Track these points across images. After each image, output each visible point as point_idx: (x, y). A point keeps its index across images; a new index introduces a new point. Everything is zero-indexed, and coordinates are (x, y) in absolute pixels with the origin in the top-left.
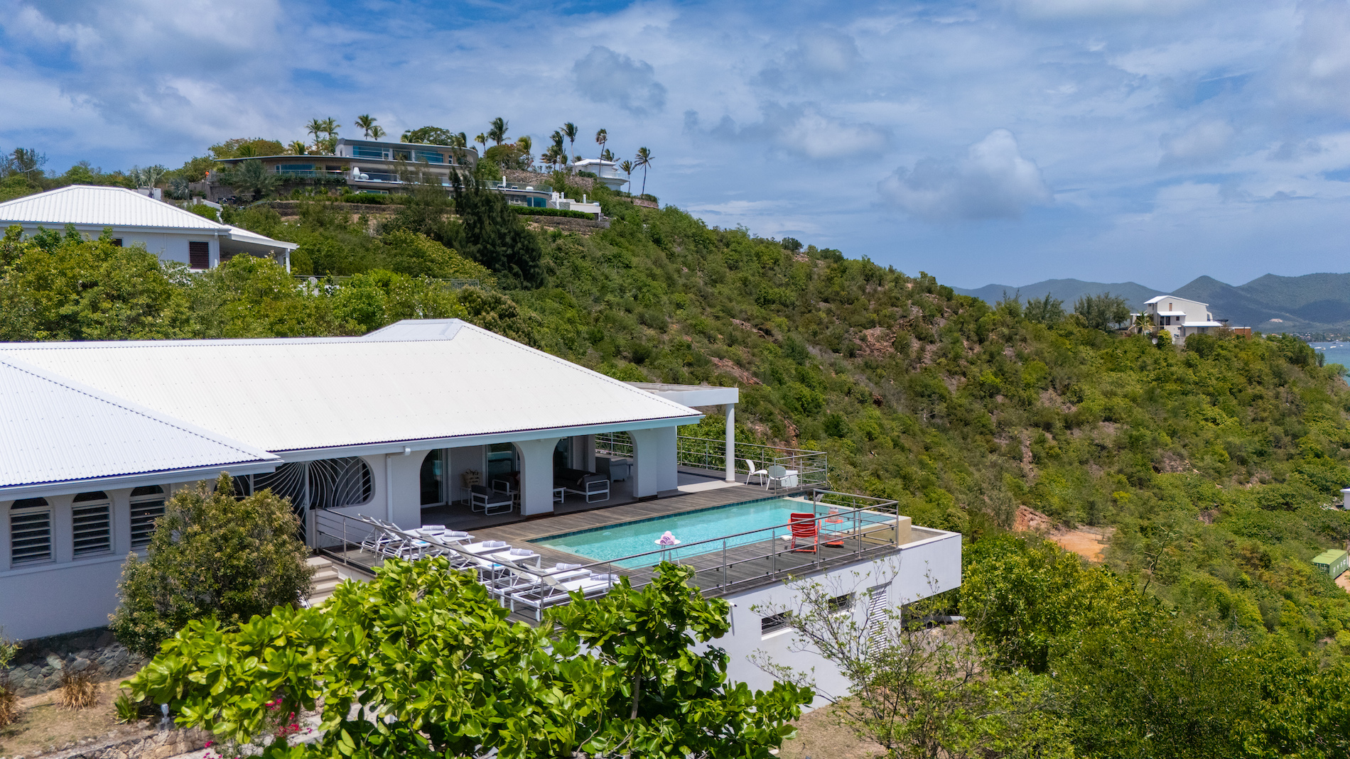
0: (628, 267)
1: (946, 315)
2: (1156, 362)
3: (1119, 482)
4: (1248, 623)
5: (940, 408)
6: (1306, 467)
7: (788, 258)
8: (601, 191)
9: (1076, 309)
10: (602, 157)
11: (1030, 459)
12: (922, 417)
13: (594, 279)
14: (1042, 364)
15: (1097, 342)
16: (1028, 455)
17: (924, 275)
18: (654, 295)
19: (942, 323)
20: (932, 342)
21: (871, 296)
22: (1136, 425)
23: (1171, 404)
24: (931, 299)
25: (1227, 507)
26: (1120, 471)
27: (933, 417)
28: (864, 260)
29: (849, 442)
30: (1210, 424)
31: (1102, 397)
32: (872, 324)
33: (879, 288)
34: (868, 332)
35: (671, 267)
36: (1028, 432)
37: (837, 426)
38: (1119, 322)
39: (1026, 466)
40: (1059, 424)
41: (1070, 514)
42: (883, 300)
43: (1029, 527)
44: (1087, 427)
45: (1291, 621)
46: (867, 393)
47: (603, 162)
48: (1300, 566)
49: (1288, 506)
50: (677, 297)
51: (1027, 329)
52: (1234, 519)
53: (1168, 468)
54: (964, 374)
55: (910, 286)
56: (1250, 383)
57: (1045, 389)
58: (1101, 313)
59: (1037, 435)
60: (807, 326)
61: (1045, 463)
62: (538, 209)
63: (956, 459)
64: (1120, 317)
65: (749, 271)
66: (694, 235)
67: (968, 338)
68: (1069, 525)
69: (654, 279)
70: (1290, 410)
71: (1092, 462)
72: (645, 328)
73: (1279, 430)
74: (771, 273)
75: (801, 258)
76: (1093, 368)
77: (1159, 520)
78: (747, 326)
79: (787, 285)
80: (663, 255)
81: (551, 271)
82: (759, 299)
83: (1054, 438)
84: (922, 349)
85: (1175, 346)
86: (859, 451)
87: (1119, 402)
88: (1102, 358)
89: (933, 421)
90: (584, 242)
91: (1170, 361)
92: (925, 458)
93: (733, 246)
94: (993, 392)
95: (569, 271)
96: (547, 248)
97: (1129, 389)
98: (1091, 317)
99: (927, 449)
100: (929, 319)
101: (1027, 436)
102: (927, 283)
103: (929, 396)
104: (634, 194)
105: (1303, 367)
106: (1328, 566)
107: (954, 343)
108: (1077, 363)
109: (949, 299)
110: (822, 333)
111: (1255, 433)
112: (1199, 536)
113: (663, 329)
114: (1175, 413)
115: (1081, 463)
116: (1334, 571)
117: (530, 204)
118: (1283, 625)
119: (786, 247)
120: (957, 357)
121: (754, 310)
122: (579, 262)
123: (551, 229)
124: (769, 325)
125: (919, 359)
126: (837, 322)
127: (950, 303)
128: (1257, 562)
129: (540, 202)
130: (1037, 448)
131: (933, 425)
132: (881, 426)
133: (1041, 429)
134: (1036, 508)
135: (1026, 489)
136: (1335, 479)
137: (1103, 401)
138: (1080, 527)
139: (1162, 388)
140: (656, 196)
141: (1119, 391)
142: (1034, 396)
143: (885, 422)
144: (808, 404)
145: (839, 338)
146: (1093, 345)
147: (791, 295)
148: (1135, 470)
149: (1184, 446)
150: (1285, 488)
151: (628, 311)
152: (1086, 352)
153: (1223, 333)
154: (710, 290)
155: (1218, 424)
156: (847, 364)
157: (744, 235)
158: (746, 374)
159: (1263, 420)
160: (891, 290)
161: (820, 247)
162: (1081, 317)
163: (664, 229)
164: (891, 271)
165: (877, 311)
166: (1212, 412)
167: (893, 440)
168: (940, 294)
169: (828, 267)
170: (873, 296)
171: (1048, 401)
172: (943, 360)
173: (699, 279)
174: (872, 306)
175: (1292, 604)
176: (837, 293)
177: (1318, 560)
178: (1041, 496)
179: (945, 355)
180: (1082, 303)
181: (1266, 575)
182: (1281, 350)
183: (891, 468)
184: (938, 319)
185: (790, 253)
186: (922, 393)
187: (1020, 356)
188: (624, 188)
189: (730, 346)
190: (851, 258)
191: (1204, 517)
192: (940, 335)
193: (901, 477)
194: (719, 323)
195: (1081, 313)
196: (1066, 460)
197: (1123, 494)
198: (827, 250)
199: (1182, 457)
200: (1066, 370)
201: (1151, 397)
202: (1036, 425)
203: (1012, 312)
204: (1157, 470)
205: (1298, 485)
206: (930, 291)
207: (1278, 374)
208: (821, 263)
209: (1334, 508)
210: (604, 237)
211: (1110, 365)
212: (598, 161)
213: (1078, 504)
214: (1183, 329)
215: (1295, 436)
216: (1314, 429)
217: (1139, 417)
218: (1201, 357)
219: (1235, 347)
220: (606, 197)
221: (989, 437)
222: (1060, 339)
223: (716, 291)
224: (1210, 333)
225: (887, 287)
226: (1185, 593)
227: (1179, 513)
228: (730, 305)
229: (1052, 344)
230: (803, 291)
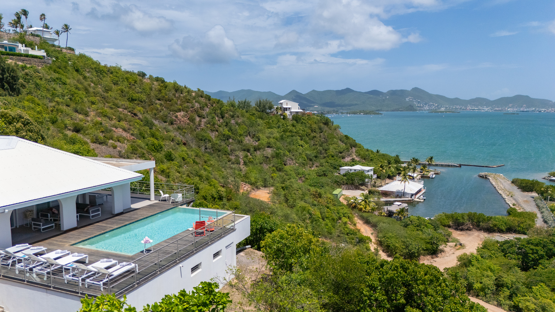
0: (65, 84)
1: (208, 107)
2: (283, 125)
3: (273, 170)
4: (317, 219)
5: (209, 145)
6: (329, 161)
7: (141, 80)
8: (44, 44)
9: (256, 105)
10: (43, 27)
11: (243, 164)
12: (202, 149)
13: (48, 90)
14: (245, 127)
15: (263, 117)
16: (242, 162)
17: (199, 90)
18: (80, 98)
19: (208, 110)
20: (204, 118)
21: (178, 98)
22: (278, 149)
23: (288, 140)
24: (203, 100)
25: (307, 177)
26: (273, 166)
27: (206, 149)
28: (174, 82)
29: (177, 163)
30: (301, 147)
31: (266, 139)
32: (179, 110)
33: (181, 95)
34: (178, 114)
35: (86, 83)
36: (241, 153)
37: (170, 156)
38: (270, 110)
39: (242, 166)
40: (252, 149)
41: (258, 184)
42: (183, 100)
43: (244, 190)
44: (262, 150)
45: (329, 216)
46: (180, 140)
47: (44, 29)
48: (329, 196)
49: (325, 175)
50: (92, 99)
51: (239, 112)
52: (309, 181)
53: (288, 164)
54: (217, 131)
55: (194, 94)
56: (312, 132)
57: (247, 136)
58: (264, 106)
59: (245, 154)
60: (152, 111)
61: (248, 165)
62: (11, 52)
63: (217, 166)
64: (270, 108)
65: (124, 86)
66: (95, 68)
67: (218, 116)
68: (258, 188)
69: (79, 90)
70: (324, 141)
71: (264, 163)
72: (77, 114)
73: (321, 148)
74: (133, 87)
75: (146, 81)
76: (263, 128)
77: (287, 183)
78: (126, 112)
79: (141, 92)
80: (81, 77)
81: (23, 86)
82: (129, 98)
83: (251, 155)
84: (200, 121)
85: (288, 119)
86: (180, 166)
87: (272, 140)
88: (265, 124)
89: (206, 150)
90: (40, 71)
91: (287, 124)
92: (206, 167)
93: (115, 74)
94: (228, 138)
95: (33, 86)
96: (20, 74)
97: (275, 135)
98: (261, 108)
99: (205, 162)
100: (202, 108)
101: (241, 154)
102: (200, 94)
103: (204, 140)
104: (62, 46)
105: (327, 126)
106: (337, 195)
107: (212, 118)
108: (257, 126)
109: (209, 100)
110: (158, 114)
111: (314, 150)
112: (300, 188)
113: (86, 114)
114: (290, 143)
115: (260, 164)
116: (339, 196)
117: (6, 50)
118: (327, 218)
119: (139, 75)
120: (214, 124)
121: (127, 104)
122: (38, 81)
123: (20, 64)
124: (135, 111)
125: (200, 125)
126: (165, 109)
127: (210, 102)
128: (317, 196)
129: (11, 49)
130: (245, 159)
131: (206, 152)
132: (187, 154)
133: (246, 152)
134: (246, 182)
135: (242, 175)
136: (338, 164)
137: (267, 140)
138: (261, 188)
139: (285, 134)
140: (74, 48)
141: (272, 136)
142: (243, 139)
143: (189, 152)
144: (157, 147)
145: (166, 116)
146: (262, 118)
147: (144, 97)
148: (278, 165)
149: (293, 155)
150: (324, 169)
151: (68, 106)
152: (260, 121)
153: (303, 114)
154: (106, 94)
155: (303, 147)
156: (170, 128)
157: (120, 69)
158: (128, 135)
159: (316, 145)
160: (186, 96)
161: (155, 76)
162: (257, 107)
163: (80, 64)
164: (185, 87)
165: (181, 105)
166: (301, 142)
167: (193, 160)
168: (206, 98)
169: (159, 85)
170: (179, 98)
171: (248, 140)
172: (209, 125)
173: (100, 89)
174: (179, 103)
175: (329, 210)
176: (164, 97)
177: (335, 193)
178: (248, 178)
179: (209, 123)
180: (257, 102)
181: (321, 200)
182: (321, 120)
183: (194, 172)
184: (206, 108)
185: (141, 78)
186: (202, 139)
187: (237, 123)
188: (56, 43)
189: (119, 121)
190: (168, 81)
191: (300, 180)
192: (207, 115)
193: (198, 176)
194: (112, 111)
195: (257, 106)
196: (255, 163)
197: (275, 174)
198: (157, 78)
199: (292, 159)
200: (254, 128)
201: (282, 138)
202: (244, 150)
203: (233, 105)
204: (285, 165)
205: (327, 167)
206: (202, 97)
207: (320, 129)
208: (155, 83)
209: (338, 175)
210: (50, 68)
211: (268, 126)
212: (42, 29)
213: (260, 179)
214: (291, 112)
215: (326, 150)
216: (331, 147)
217: (279, 145)
218: (297, 123)
219: (307, 119)
220: (47, 47)
221: (228, 156)
222: (251, 116)
223: (108, 95)
224: (299, 114)
225: (184, 94)
226: (298, 211)
227: (293, 180)
228: (116, 101)
229: (248, 118)
230: (148, 95)
